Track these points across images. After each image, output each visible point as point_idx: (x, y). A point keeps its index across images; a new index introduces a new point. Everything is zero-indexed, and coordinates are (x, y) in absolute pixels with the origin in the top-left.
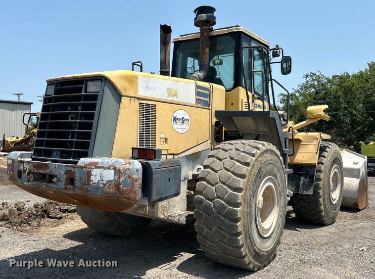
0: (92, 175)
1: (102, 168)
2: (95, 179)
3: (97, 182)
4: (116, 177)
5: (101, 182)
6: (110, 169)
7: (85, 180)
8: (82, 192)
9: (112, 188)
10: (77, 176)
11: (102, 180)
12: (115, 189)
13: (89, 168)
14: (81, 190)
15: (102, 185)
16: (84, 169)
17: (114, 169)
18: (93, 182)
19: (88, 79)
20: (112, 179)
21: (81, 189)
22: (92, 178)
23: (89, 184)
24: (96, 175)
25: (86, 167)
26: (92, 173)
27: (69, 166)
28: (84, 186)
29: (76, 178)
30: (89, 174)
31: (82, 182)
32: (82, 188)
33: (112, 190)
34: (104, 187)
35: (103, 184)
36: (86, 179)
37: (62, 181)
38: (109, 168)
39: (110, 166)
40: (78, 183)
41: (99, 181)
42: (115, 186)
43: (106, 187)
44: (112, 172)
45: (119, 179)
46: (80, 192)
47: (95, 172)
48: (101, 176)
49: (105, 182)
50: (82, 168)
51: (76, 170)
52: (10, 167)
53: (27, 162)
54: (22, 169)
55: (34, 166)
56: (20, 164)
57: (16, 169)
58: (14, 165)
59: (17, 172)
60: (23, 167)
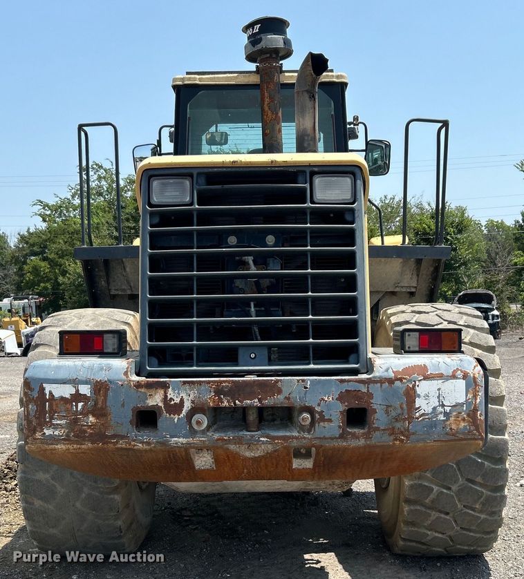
0: (419, 396)
1: (440, 376)
2: (424, 405)
3: (430, 410)
4: (470, 396)
5: (440, 409)
6: (457, 378)
7: (402, 408)
8: (392, 438)
9: (464, 420)
10: (377, 403)
11: (443, 406)
12: (469, 422)
13: (410, 381)
14: (390, 435)
15: (441, 417)
16: (398, 383)
17: (465, 376)
18: (422, 412)
19: (316, 169)
20: (462, 399)
21: (392, 431)
22: (418, 403)
23: (410, 418)
24: (427, 396)
25: (401, 380)
26: (419, 390)
27: (349, 381)
28: (398, 425)
29: (375, 407)
30: (411, 395)
31: (393, 414)
32: (393, 428)
33: (462, 424)
34: (448, 419)
35: (446, 414)
36: (405, 406)
37: (330, 420)
38: (454, 377)
39: (455, 371)
40: (380, 418)
41: (434, 409)
42: (468, 415)
43: (452, 419)
44: (461, 384)
45: (476, 399)
46: (387, 440)
47: (423, 388)
48: (438, 397)
49: (448, 409)
50: (391, 381)
51: (375, 389)
52: (80, 405)
53: (185, 383)
54: (161, 404)
55: (219, 392)
56: (143, 390)
57: (123, 405)
58: (106, 396)
59: (129, 415)
60: (166, 396)
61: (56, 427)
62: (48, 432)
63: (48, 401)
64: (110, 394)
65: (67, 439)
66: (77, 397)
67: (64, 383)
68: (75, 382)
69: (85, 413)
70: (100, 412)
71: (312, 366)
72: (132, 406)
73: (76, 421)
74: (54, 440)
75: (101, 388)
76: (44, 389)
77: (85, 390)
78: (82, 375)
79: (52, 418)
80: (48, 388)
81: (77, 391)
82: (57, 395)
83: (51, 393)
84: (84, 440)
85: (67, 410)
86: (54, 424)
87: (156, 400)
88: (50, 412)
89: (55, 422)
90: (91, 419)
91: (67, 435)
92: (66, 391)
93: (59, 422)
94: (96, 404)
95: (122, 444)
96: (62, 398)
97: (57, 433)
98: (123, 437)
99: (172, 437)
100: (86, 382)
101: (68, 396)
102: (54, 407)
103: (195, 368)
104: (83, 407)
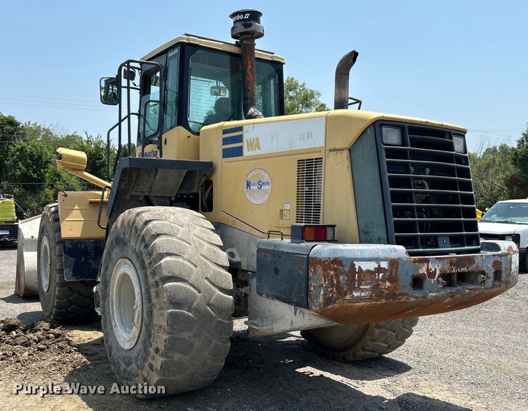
10: (503, 267)
19: (454, 132)
25: (509, 254)
31: (507, 273)
37: (490, 278)
51: (503, 259)
52: (381, 275)
53: (437, 258)
54: (425, 273)
55: (451, 264)
56: (417, 264)
57: (407, 274)
58: (397, 268)
59: (409, 280)
60: (428, 267)
61: (362, 290)
62: (355, 294)
63: (357, 273)
64: (400, 267)
65: (371, 298)
66: (379, 270)
67: (370, 261)
68: (377, 260)
69: (384, 280)
70: (393, 279)
71: (466, 248)
72: (411, 274)
73: (378, 286)
74: (360, 299)
75: (394, 263)
76: (355, 265)
77: (384, 265)
78: (382, 255)
79: (359, 285)
80: (357, 264)
81: (379, 266)
82: (364, 269)
83: (359, 267)
84: (382, 298)
85: (372, 279)
86: (361, 289)
87: (423, 270)
88: (358, 280)
89: (361, 287)
90: (388, 284)
91: (371, 296)
92: (372, 266)
93: (365, 287)
94: (391, 274)
95: (404, 299)
96: (368, 271)
97: (363, 294)
98: (405, 295)
99: (430, 293)
100: (385, 260)
101: (372, 269)
102: (362, 277)
103: (421, 250)
104: (383, 276)
